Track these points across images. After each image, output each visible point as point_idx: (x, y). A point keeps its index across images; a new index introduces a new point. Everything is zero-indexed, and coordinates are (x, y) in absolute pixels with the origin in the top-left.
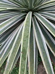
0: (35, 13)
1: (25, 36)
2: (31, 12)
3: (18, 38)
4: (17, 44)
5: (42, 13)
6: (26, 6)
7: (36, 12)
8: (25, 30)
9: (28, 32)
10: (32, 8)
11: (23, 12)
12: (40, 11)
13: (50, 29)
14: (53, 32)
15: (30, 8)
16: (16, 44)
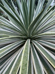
0: (32, 40)
1: (24, 64)
2: (30, 40)
3: (16, 65)
4: (14, 72)
5: (39, 41)
6: (25, 34)
7: (34, 39)
8: (24, 57)
9: (27, 60)
10: (31, 36)
11: (22, 39)
12: (37, 39)
13: (47, 56)
14: (50, 60)
15: (29, 37)
16: (12, 72)
